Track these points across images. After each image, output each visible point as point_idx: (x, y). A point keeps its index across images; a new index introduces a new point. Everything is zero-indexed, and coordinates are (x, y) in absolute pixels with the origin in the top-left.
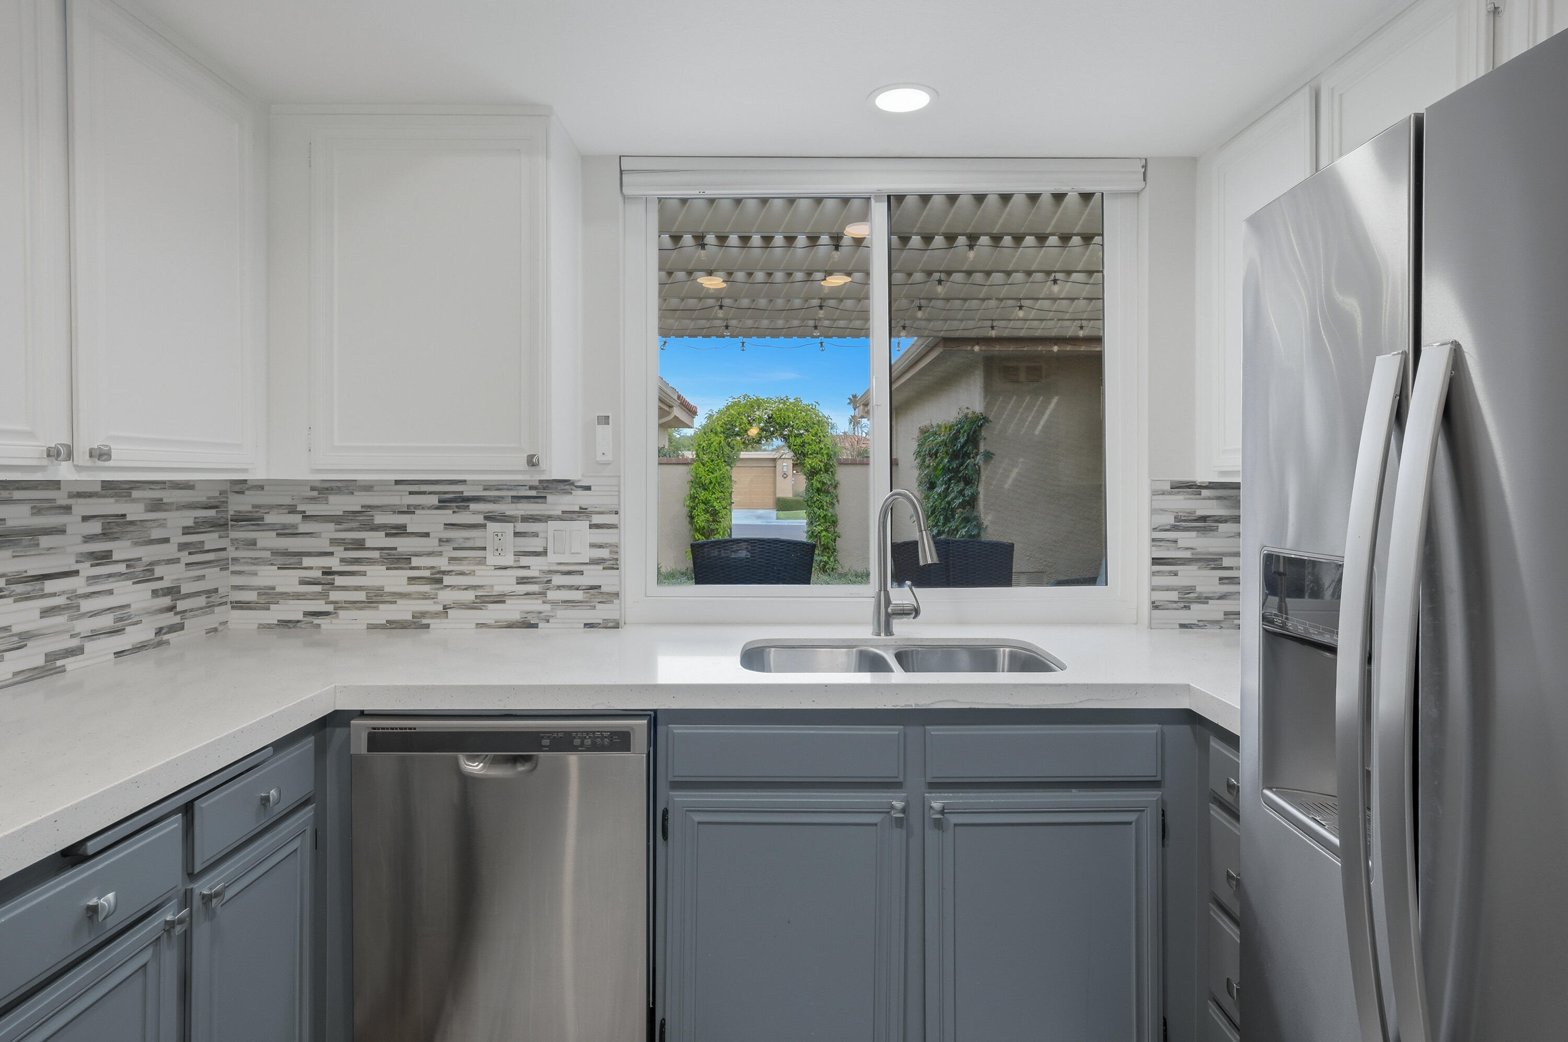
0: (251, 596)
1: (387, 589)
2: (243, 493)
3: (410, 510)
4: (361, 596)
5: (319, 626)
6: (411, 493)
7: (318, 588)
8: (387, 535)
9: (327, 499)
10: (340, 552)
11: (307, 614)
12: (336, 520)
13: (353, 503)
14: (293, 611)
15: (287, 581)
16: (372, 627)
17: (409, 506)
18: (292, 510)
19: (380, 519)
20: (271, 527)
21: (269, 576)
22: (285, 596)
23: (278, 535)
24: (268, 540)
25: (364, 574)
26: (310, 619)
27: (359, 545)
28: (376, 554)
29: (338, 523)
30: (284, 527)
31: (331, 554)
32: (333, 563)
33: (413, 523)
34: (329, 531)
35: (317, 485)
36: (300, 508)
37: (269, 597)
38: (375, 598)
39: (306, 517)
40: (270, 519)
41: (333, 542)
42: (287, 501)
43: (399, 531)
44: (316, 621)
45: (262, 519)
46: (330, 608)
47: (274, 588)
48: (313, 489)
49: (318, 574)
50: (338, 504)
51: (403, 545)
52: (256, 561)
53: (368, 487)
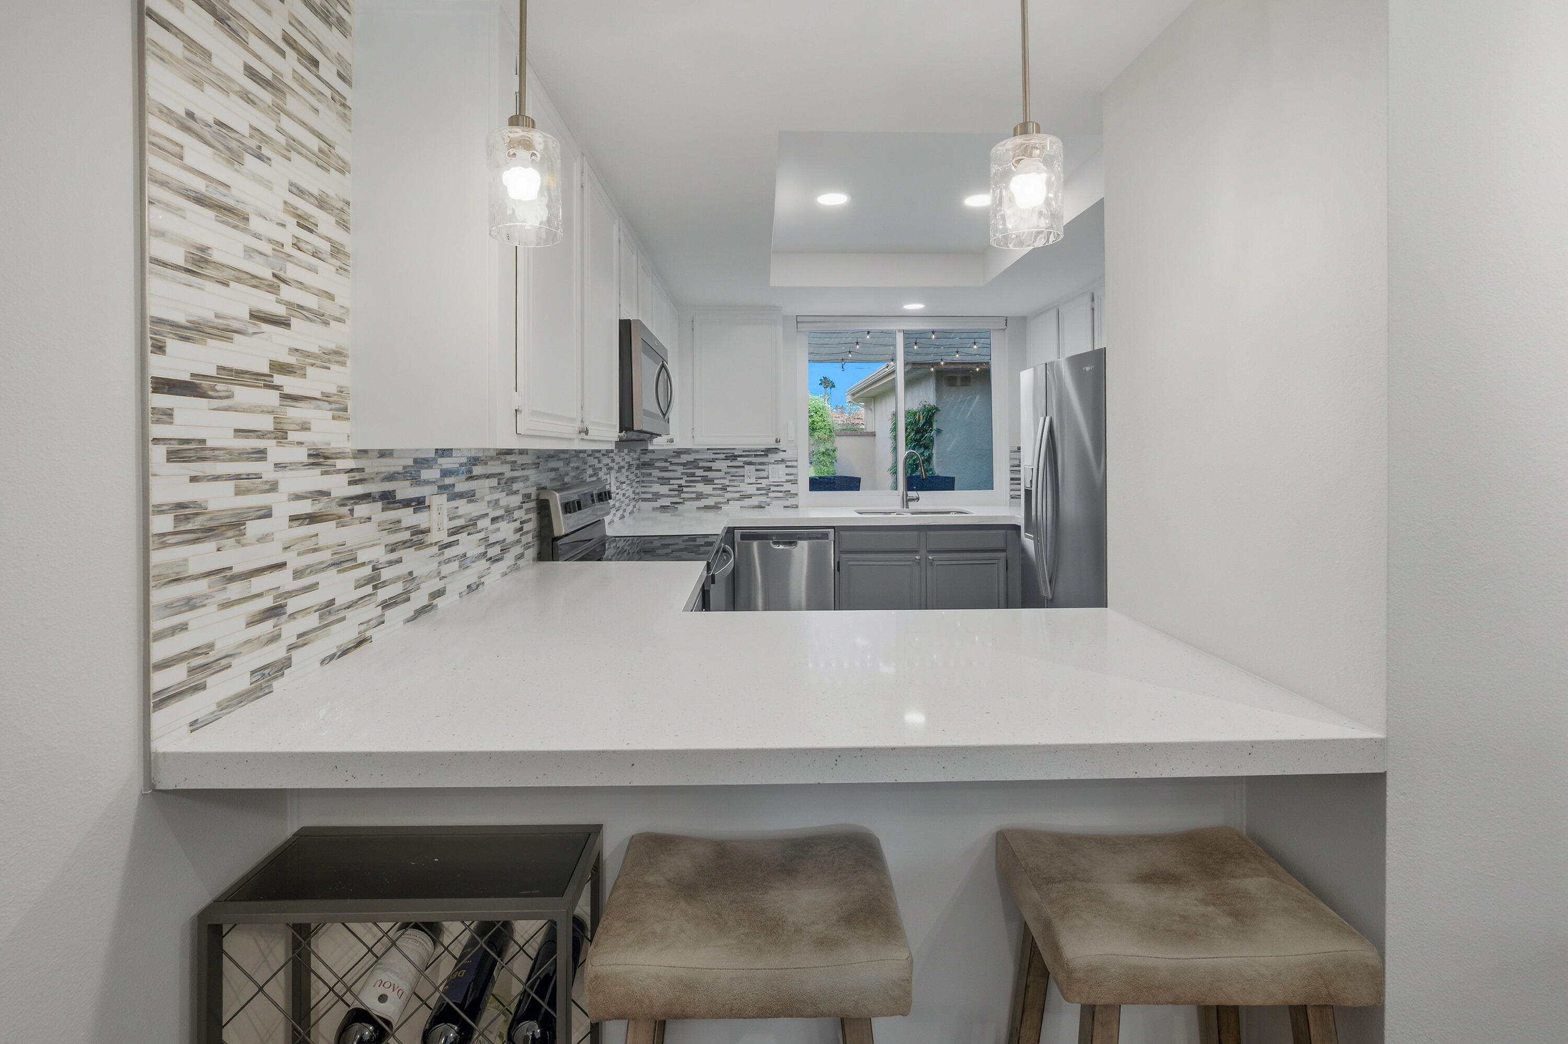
0: (650, 496)
1: (704, 493)
2: (646, 454)
3: (713, 460)
4: (694, 496)
5: (677, 508)
6: (714, 453)
7: (677, 493)
8: (704, 471)
9: (680, 456)
10: (685, 478)
11: (671, 503)
12: (684, 465)
13: (690, 458)
14: (666, 502)
15: (664, 490)
16: (698, 508)
17: (713, 459)
18: (666, 461)
19: (701, 464)
20: (658, 468)
21: (657, 488)
22: (663, 496)
23: (660, 471)
24: (656, 473)
25: (695, 486)
26: (673, 505)
27: (693, 475)
28: (700, 478)
29: (684, 466)
30: (663, 467)
31: (682, 478)
32: (682, 482)
33: (715, 466)
34: (680, 469)
35: (676, 450)
36: (669, 460)
37: (656, 496)
38: (700, 496)
39: (672, 464)
40: (656, 464)
41: (682, 474)
42: (664, 457)
43: (709, 469)
44: (676, 506)
45: (654, 464)
46: (681, 501)
47: (659, 493)
48: (674, 452)
49: (676, 487)
50: (684, 458)
51: (710, 475)
52: (652, 482)
53: (697, 451)
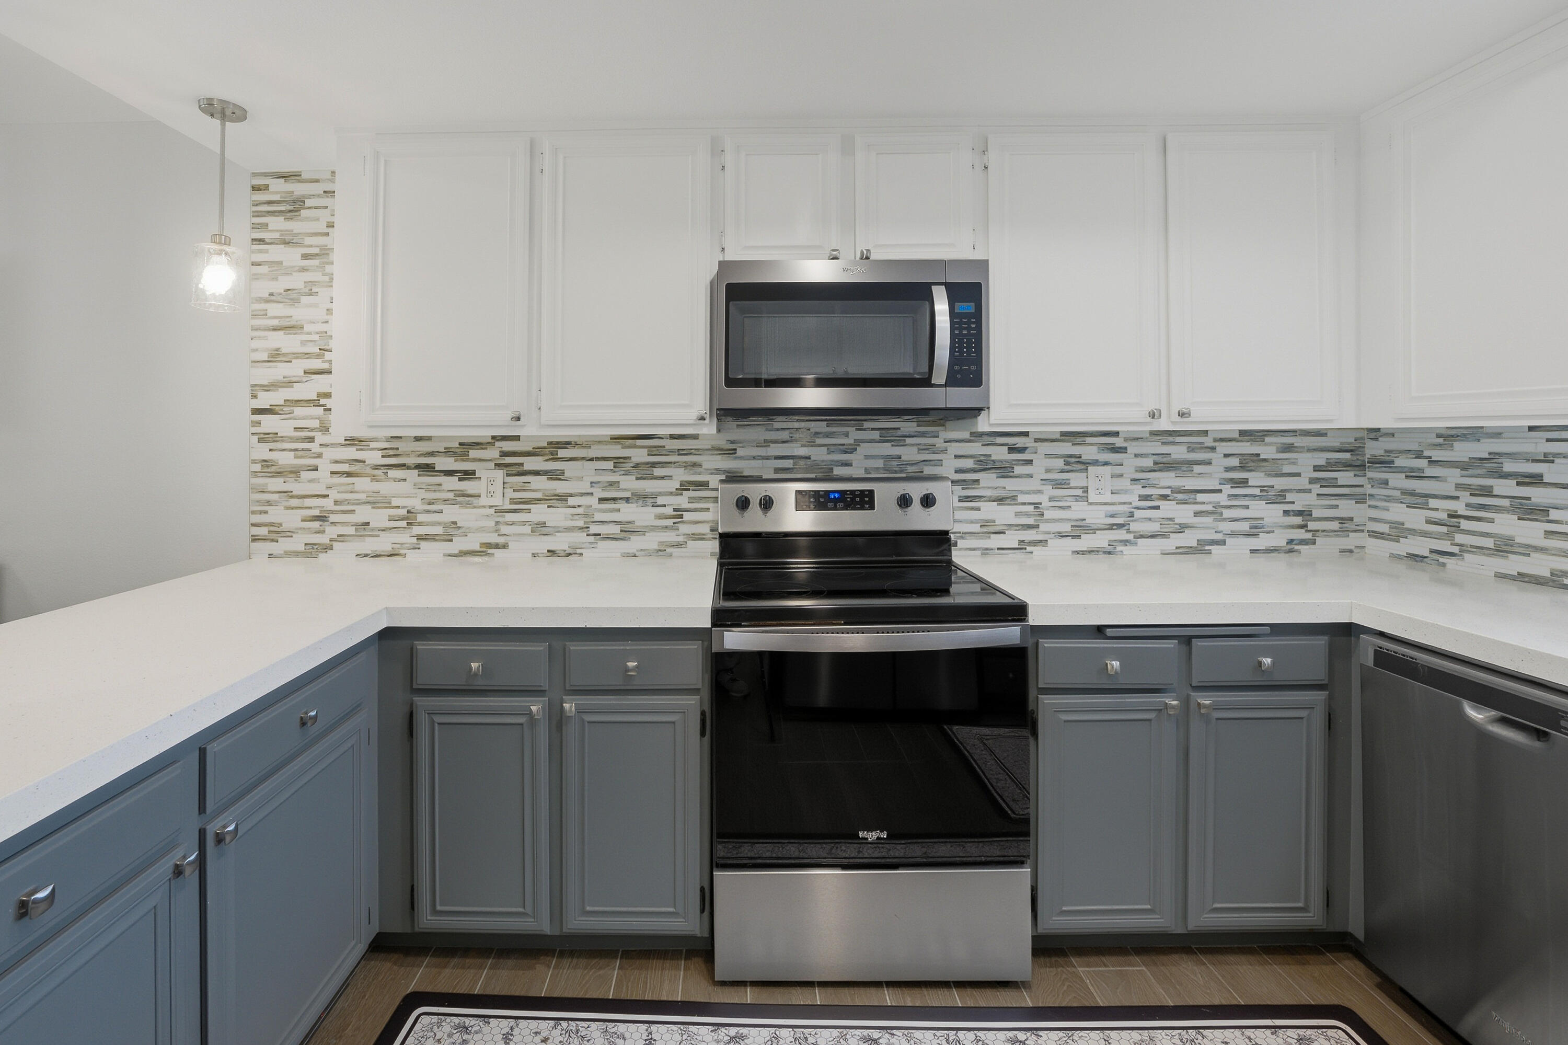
0: (1384, 528)
1: (1518, 540)
2: (1376, 439)
3: (1548, 459)
4: (1489, 543)
5: (1444, 565)
6: (1548, 440)
7: (1444, 529)
8: (1518, 484)
9: (1452, 446)
10: (1465, 497)
11: (1432, 551)
12: (1463, 466)
13: (1481, 449)
14: (1421, 546)
15: (1415, 518)
16: (1500, 576)
17: (1545, 455)
18: (1419, 455)
19: (1508, 467)
20: (1400, 470)
21: (1399, 512)
22: (1413, 532)
23: (1406, 477)
24: (1398, 481)
25: (1492, 521)
26: (1435, 556)
27: (1487, 492)
28: (1506, 503)
29: (1463, 469)
30: (1412, 470)
31: (1457, 498)
32: (1459, 507)
33: (1549, 472)
34: (1454, 476)
35: (1443, 432)
36: (1426, 453)
37: (1399, 532)
38: (1505, 547)
39: (1432, 462)
40: (1400, 462)
41: (1458, 486)
42: (1415, 447)
43: (1535, 480)
44: (1442, 560)
45: (1392, 462)
46: (1456, 550)
47: (1403, 524)
48: (1438, 436)
49: (1443, 516)
50: (1463, 451)
51: (1537, 495)
52: (1388, 499)
53: (1497, 434)
